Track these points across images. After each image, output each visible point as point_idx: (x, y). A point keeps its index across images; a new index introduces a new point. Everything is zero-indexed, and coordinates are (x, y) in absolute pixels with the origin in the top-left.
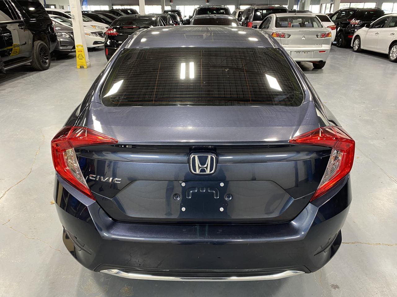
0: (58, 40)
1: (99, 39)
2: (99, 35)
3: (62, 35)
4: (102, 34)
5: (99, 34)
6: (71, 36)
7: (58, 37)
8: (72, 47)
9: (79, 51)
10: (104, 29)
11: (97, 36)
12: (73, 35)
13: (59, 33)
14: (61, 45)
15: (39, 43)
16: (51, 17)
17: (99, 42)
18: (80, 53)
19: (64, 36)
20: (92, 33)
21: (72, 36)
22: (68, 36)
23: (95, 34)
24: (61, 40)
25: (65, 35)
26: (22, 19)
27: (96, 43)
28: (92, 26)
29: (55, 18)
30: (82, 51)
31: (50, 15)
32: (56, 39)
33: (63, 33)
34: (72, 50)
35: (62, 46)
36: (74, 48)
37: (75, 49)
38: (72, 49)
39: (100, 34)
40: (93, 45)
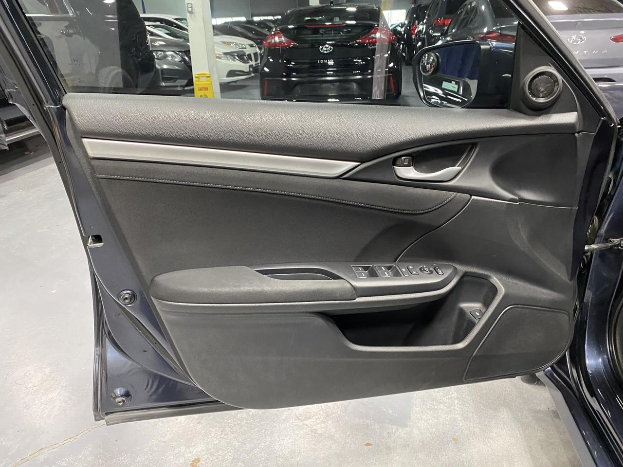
0: (157, 66)
1: (238, 65)
2: (237, 58)
3: (166, 56)
4: (245, 57)
5: (238, 56)
6: (184, 60)
7: (156, 60)
8: (185, 82)
9: (200, 89)
10: (245, 48)
11: (235, 61)
12: (190, 58)
13: (160, 53)
14: (163, 78)
15: (110, 72)
16: (148, 26)
17: (238, 73)
18: (202, 93)
19: (170, 59)
20: (226, 54)
21: (187, 58)
22: (178, 59)
23: (232, 55)
24: (165, 67)
25: (172, 56)
26: (71, 14)
27: (232, 73)
28: (224, 43)
29: (156, 27)
30: (207, 89)
31: (146, 23)
32: (153, 65)
33: (168, 53)
34: (186, 88)
35: (165, 80)
36: (190, 83)
37: (192, 84)
38: (187, 85)
39: (242, 57)
40: (226, 78)
